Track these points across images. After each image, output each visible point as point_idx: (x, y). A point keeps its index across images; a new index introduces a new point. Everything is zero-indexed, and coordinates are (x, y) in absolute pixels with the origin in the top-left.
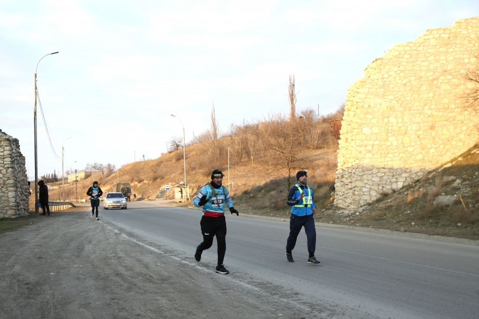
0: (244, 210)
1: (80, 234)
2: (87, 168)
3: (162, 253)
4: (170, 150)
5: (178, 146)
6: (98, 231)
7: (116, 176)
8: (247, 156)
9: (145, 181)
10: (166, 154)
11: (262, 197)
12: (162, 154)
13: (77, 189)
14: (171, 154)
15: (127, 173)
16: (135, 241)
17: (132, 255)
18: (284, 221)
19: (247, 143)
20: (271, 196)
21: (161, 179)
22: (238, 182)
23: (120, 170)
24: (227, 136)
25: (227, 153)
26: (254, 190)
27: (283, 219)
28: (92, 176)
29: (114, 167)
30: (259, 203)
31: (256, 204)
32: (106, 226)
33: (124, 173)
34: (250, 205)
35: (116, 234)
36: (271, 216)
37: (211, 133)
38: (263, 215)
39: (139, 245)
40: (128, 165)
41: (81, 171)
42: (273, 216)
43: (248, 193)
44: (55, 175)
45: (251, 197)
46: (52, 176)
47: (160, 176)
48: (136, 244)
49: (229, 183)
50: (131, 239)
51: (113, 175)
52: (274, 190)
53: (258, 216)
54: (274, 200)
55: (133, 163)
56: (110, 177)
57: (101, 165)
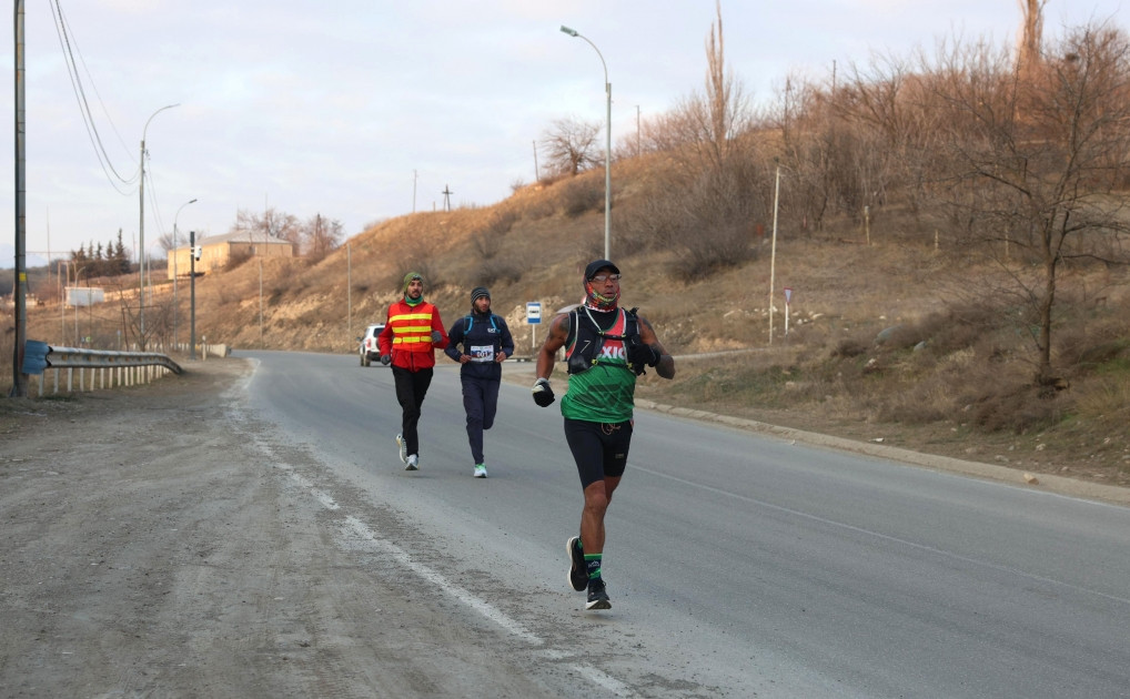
0: (845, 423)
1: (172, 507)
2: (238, 229)
3: (533, 638)
4: (545, 173)
5: (577, 158)
6: (249, 493)
7: (344, 262)
8: (845, 205)
9: (449, 289)
10: (531, 189)
11: (916, 373)
12: (517, 188)
13: (193, 308)
14: (549, 188)
15: (383, 252)
16: (403, 558)
17: (392, 644)
18: (1034, 482)
19: (848, 155)
20: (956, 368)
21: (509, 284)
22: (807, 307)
23: (357, 242)
24: (767, 127)
25: (768, 190)
26: (881, 343)
27: (1028, 476)
28: (257, 259)
29: (337, 227)
30: (905, 399)
31: (894, 402)
32: (285, 473)
33: (372, 254)
34: (868, 405)
35: (325, 515)
36: (970, 458)
37: (708, 111)
38: (933, 452)
39: (422, 587)
40: (387, 225)
41: (215, 241)
42: (979, 456)
43: (854, 354)
44: (120, 249)
45: (868, 371)
46: (110, 251)
47: (505, 272)
48: (410, 575)
49: (773, 309)
50: (387, 545)
51: (332, 259)
52: (965, 344)
53: (912, 455)
54: (970, 389)
55: (406, 218)
56: (321, 266)
57: (290, 219)
